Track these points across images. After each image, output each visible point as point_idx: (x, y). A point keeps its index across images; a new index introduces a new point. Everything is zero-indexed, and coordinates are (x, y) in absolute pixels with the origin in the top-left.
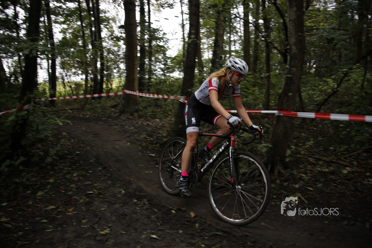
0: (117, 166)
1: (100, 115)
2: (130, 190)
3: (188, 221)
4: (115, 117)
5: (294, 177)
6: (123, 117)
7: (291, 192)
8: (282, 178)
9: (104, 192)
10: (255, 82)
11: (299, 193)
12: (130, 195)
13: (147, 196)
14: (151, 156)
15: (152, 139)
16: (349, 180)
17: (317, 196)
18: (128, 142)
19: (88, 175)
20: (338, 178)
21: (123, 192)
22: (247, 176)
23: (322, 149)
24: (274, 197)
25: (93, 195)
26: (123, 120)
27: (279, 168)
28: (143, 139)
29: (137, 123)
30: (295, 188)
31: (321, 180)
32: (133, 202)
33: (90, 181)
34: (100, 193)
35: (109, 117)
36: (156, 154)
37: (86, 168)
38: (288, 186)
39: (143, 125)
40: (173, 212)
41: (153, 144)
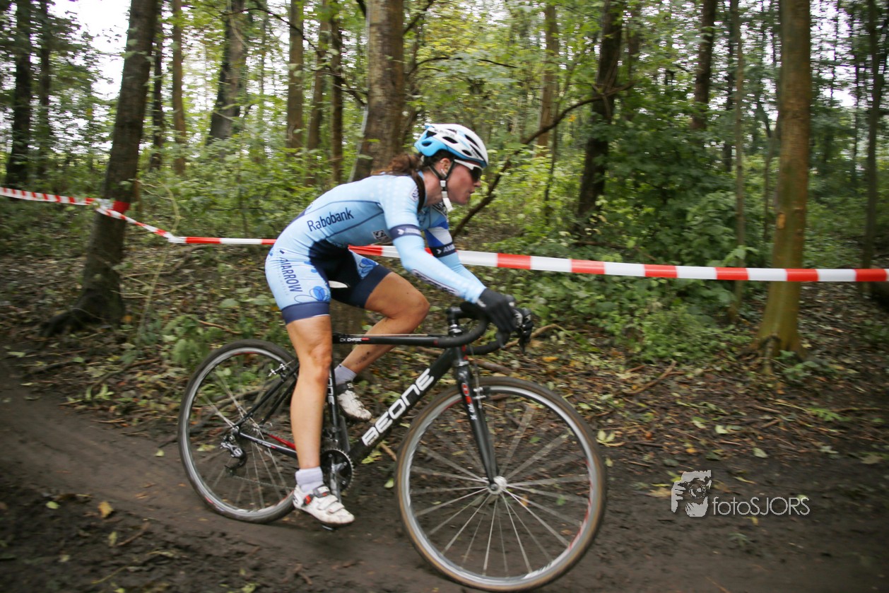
3: (88, 529)
10: (309, 174)
14: (15, 357)
15: (22, 312)
22: (258, 400)
36: (28, 350)
39: (9, 274)
40: (52, 505)
41: (23, 325)
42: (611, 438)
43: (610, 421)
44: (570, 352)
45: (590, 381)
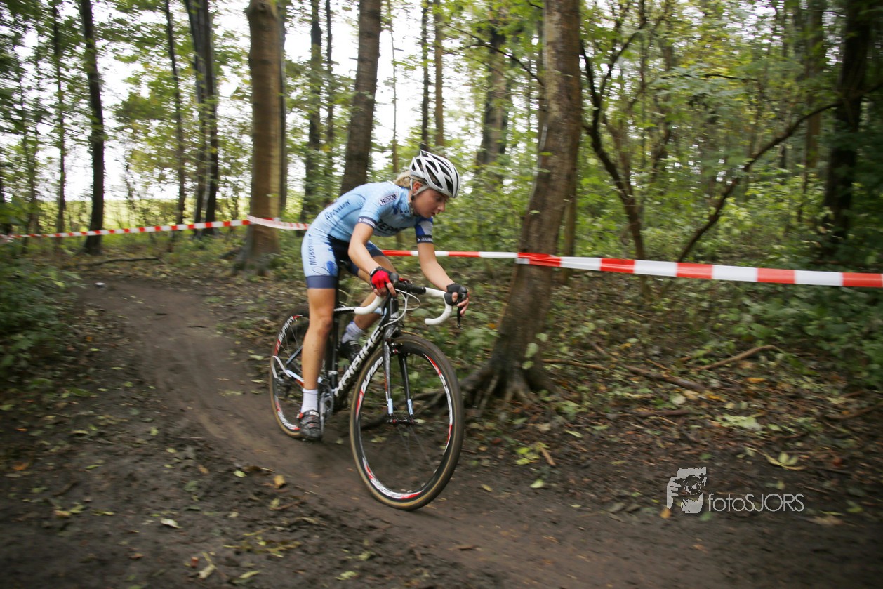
0: (170, 380)
1: (192, 274)
2: (171, 431)
3: (257, 494)
4: (222, 279)
5: (543, 408)
6: (240, 279)
7: (527, 440)
8: (518, 410)
9: (113, 433)
11: (543, 442)
12: (165, 439)
13: (202, 441)
14: (254, 359)
15: (272, 324)
16: (674, 417)
17: (584, 449)
18: (219, 330)
19: (94, 396)
20: (653, 412)
21: (154, 432)
23: (656, 352)
24: (482, 449)
25: (85, 437)
26: (238, 285)
27: (517, 386)
28: (254, 324)
29: (265, 292)
30: (539, 432)
31: (611, 416)
32: (165, 453)
33: (94, 409)
34: (101, 435)
35: (209, 278)
36: (266, 354)
37: (97, 382)
38: (524, 426)
39: (278, 295)
40: (239, 474)
41: (269, 334)
42: (793, 461)
43: (799, 444)
44: (782, 374)
45: (792, 403)
